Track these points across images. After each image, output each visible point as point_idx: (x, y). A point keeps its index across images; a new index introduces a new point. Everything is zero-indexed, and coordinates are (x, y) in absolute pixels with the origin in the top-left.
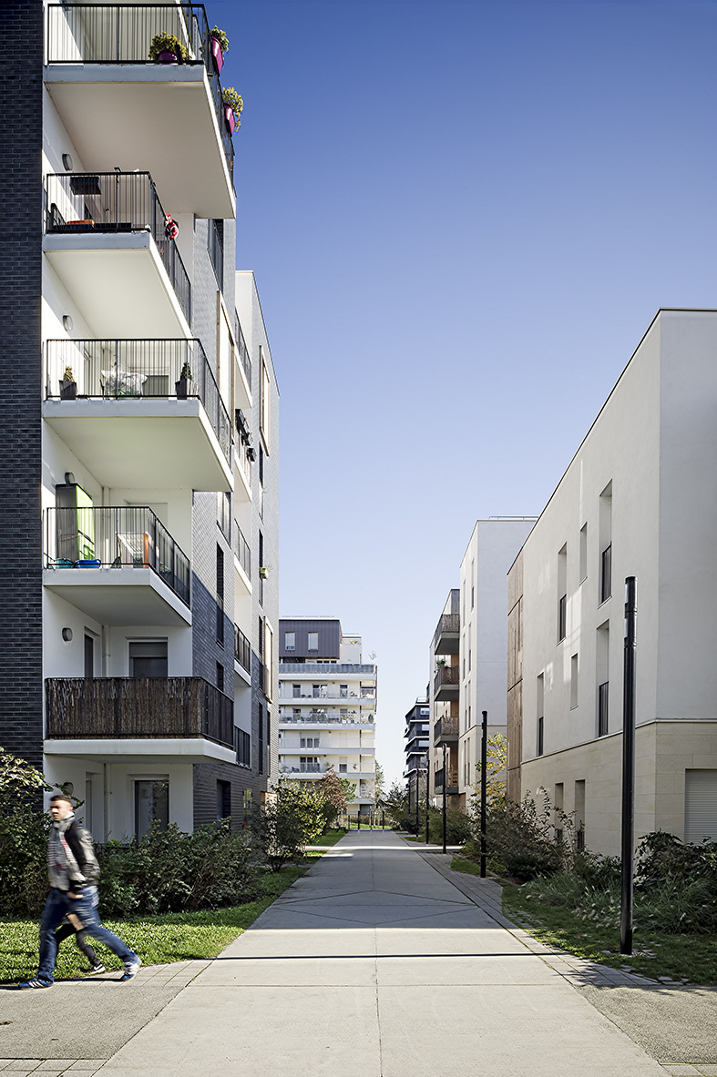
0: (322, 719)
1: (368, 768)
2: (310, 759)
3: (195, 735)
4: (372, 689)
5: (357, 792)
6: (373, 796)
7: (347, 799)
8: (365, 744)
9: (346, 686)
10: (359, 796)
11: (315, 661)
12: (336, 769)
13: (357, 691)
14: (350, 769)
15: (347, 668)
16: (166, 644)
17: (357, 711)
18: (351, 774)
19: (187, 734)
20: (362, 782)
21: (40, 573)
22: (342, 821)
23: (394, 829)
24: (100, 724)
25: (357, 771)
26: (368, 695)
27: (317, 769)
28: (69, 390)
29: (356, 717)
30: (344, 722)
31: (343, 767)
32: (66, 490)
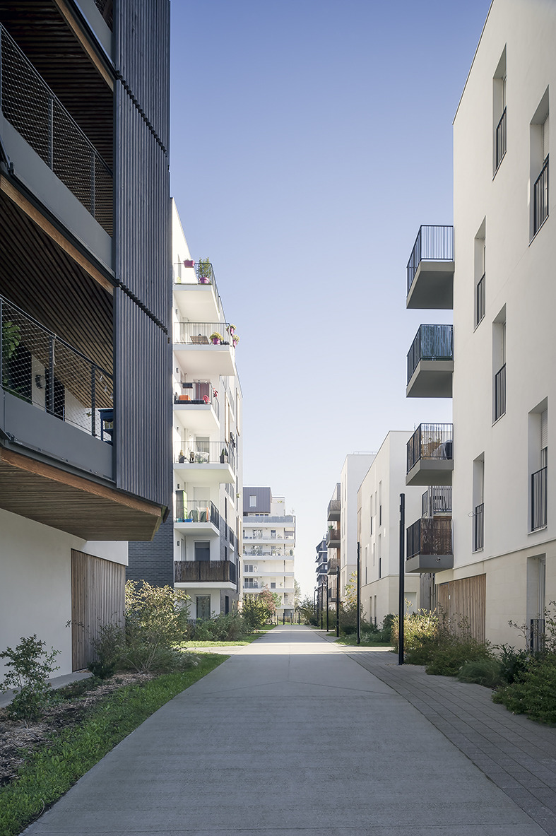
0: (260, 553)
1: (290, 586)
2: (251, 580)
3: (227, 581)
4: (292, 533)
5: (282, 602)
6: (293, 604)
7: (276, 606)
8: (288, 570)
9: (275, 531)
10: (283, 605)
11: (254, 514)
12: (269, 586)
13: (282, 534)
14: (277, 586)
15: (276, 519)
16: (209, 543)
17: (282, 547)
18: (279, 590)
19: (224, 581)
20: (285, 595)
21: (173, 524)
22: (273, 619)
23: (306, 624)
24: (194, 577)
25: (283, 587)
26: (289, 537)
27: (256, 587)
28: (182, 459)
29: (282, 552)
30: (274, 555)
31: (273, 585)
32: (180, 493)
